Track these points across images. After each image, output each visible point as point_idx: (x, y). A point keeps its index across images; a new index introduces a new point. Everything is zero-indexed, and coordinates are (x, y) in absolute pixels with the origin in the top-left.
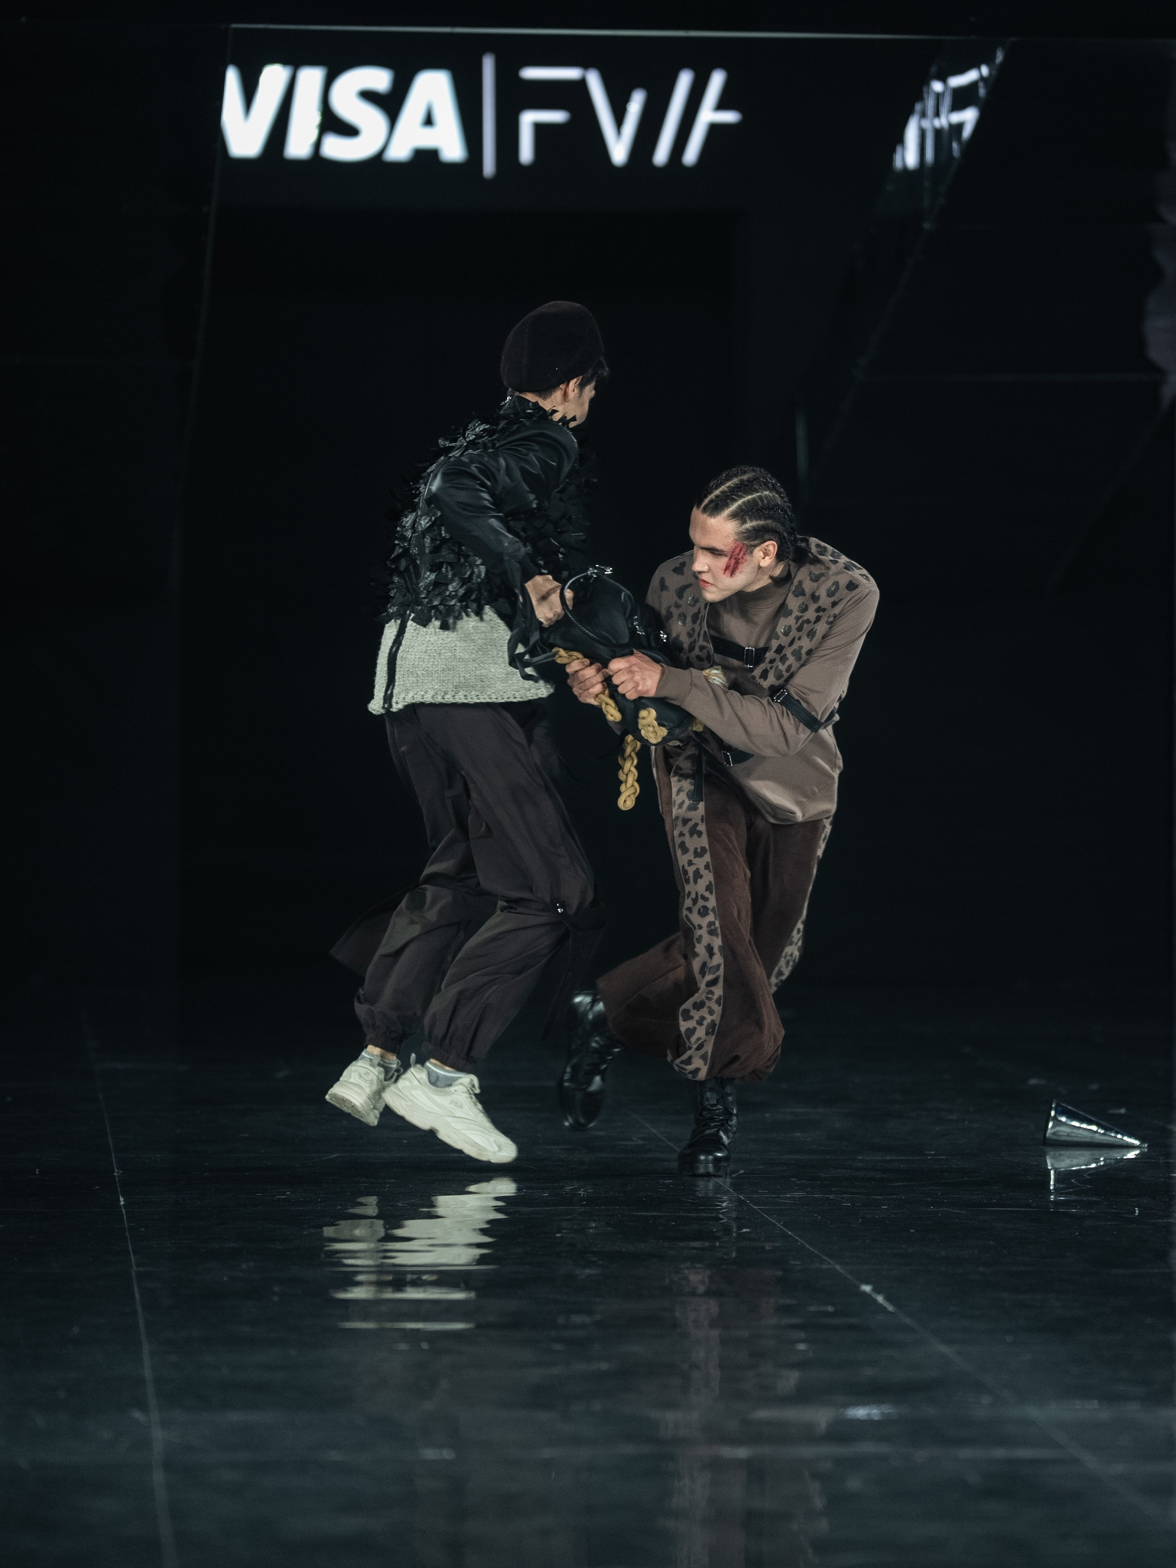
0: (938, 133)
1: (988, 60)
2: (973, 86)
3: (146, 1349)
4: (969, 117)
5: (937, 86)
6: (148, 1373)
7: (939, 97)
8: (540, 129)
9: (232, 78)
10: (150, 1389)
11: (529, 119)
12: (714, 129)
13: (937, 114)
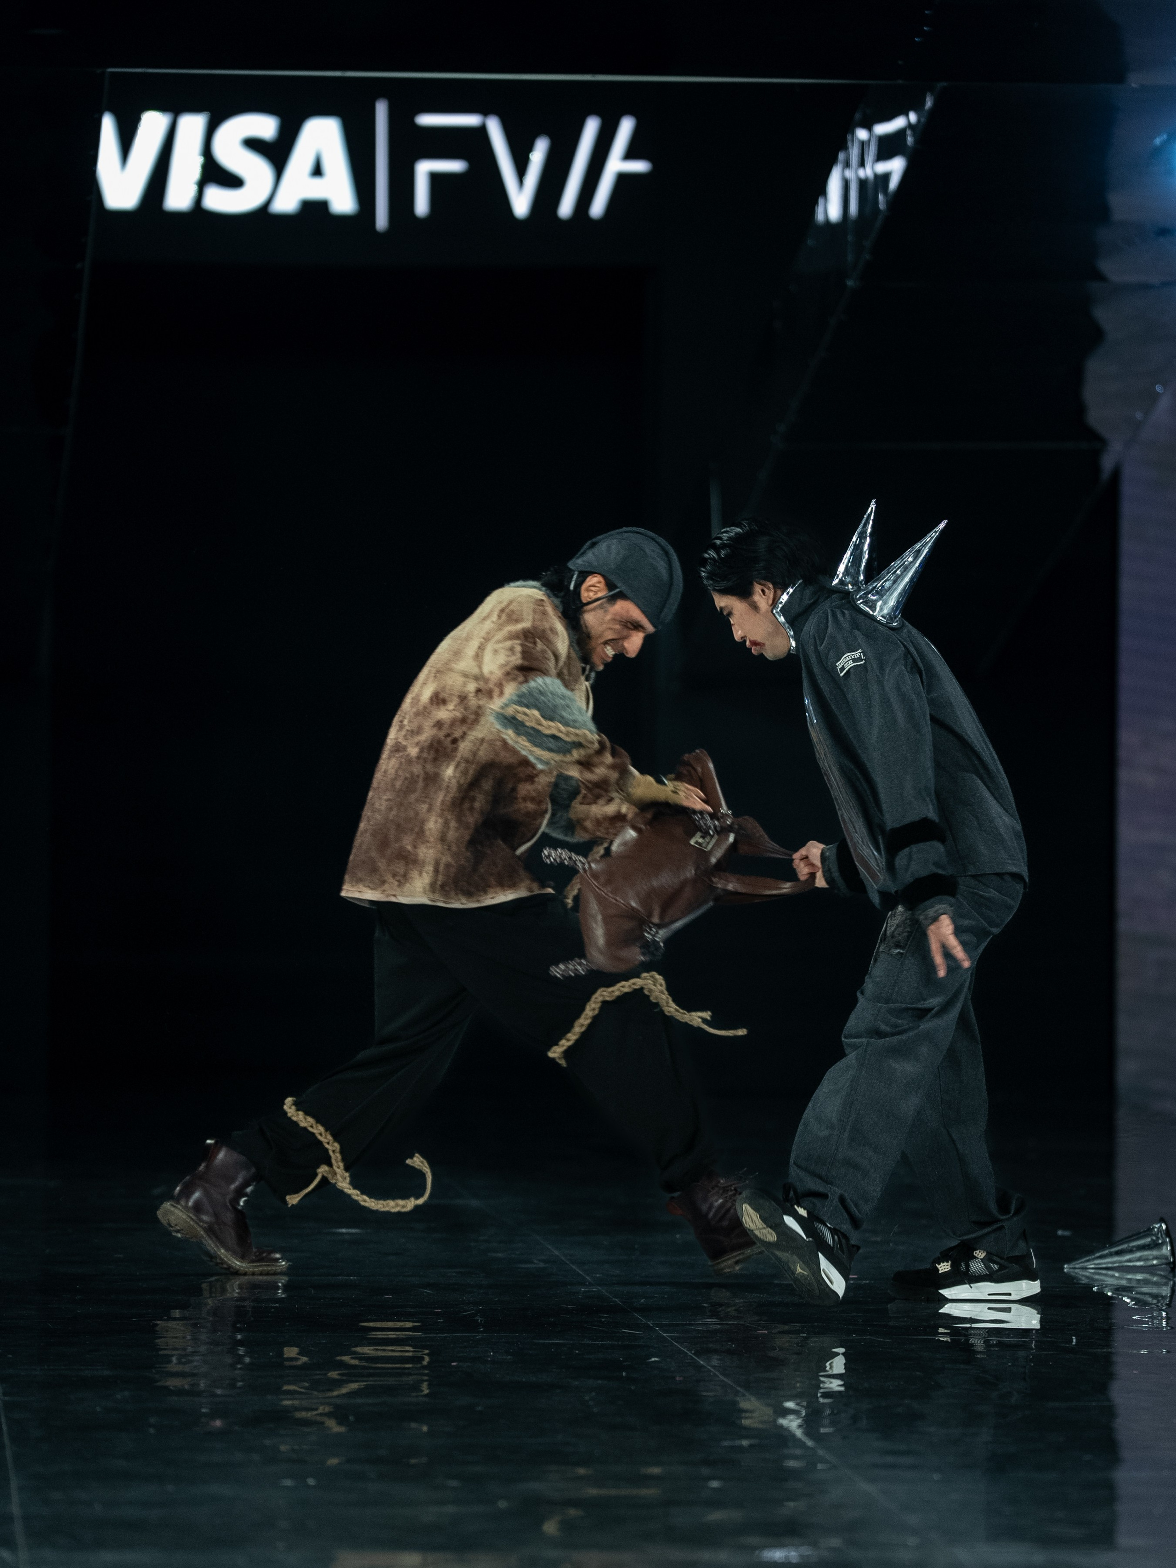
0: (863, 184)
1: (917, 107)
2: (900, 134)
3: (14, 1483)
4: (896, 166)
5: (862, 134)
6: (15, 1509)
7: (863, 144)
8: (436, 178)
9: (108, 126)
10: (18, 1527)
11: (424, 168)
12: (622, 179)
13: (862, 164)
